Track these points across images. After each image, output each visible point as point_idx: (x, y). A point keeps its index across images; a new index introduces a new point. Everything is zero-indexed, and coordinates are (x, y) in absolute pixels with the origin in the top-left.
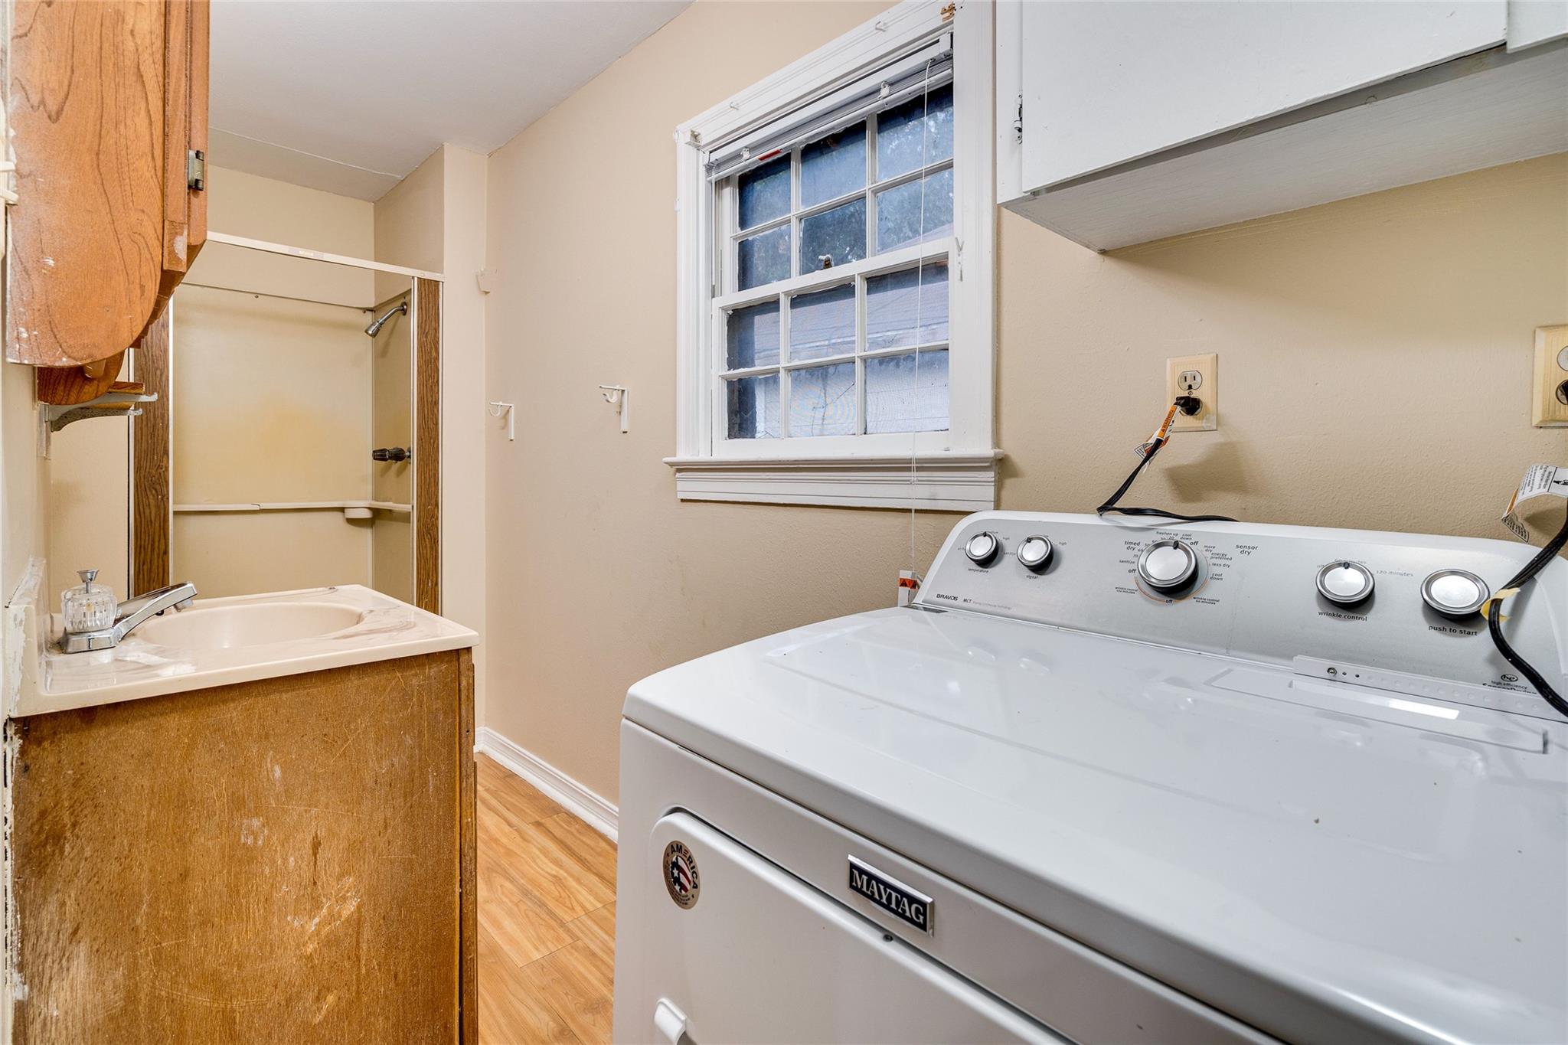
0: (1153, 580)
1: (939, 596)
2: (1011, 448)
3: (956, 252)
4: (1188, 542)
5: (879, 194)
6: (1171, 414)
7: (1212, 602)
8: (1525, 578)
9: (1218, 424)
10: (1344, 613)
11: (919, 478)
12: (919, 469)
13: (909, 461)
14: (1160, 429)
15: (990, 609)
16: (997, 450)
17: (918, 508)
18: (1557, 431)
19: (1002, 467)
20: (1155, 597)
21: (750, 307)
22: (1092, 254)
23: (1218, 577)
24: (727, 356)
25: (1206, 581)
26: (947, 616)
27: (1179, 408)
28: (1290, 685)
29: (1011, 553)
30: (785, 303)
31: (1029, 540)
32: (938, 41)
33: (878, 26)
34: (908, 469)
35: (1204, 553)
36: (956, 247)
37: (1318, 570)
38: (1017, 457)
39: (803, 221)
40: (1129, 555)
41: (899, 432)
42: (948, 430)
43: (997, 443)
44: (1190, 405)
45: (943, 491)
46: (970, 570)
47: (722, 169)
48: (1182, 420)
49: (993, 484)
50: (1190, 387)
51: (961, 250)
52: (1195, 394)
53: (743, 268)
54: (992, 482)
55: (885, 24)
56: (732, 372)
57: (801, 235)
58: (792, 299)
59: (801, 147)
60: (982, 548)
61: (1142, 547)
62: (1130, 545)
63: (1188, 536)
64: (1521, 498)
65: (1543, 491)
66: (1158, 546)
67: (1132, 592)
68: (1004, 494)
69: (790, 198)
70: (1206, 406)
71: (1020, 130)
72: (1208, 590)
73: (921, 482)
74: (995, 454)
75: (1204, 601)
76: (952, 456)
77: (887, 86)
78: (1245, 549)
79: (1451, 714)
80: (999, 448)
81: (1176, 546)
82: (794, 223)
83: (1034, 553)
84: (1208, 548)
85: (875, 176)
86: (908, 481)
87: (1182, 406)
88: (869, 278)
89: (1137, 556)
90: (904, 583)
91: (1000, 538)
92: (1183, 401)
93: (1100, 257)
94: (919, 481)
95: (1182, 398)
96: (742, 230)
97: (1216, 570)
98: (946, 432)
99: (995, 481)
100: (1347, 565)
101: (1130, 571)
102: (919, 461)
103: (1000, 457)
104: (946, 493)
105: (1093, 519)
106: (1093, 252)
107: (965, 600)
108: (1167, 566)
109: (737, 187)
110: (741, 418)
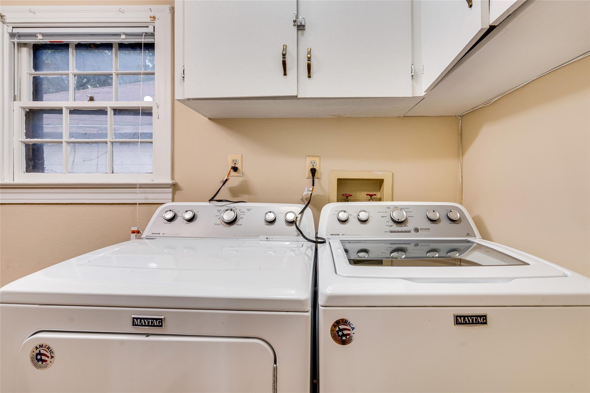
0: (225, 220)
1: (152, 234)
2: (178, 180)
3: (156, 108)
4: (234, 209)
5: (119, 76)
6: (230, 171)
7: (241, 225)
8: (302, 212)
9: (243, 175)
10: (270, 224)
11: (140, 191)
12: (140, 188)
13: (136, 185)
14: (227, 176)
15: (172, 236)
16: (173, 181)
17: (139, 203)
18: (310, 179)
19: (175, 187)
20: (226, 225)
21: (42, 110)
22: (206, 119)
23: (242, 218)
24: (25, 131)
25: (239, 219)
26: (156, 240)
27: (232, 170)
28: (258, 243)
29: (180, 216)
30: (65, 112)
31: (186, 211)
32: (148, 27)
33: (120, 10)
34: (136, 188)
35: (239, 211)
36: (156, 106)
37: (265, 214)
38: (181, 184)
39: (76, 76)
40: (218, 214)
41: (129, 173)
42: (152, 173)
43: (173, 178)
44: (235, 169)
45: (150, 196)
46: (165, 223)
47: (21, 38)
48: (233, 173)
49: (171, 193)
50: (235, 164)
51: (158, 107)
52: (236, 166)
53: (36, 89)
54: (171, 192)
55: (123, 10)
56: (28, 140)
57: (75, 83)
58: (70, 111)
59: (75, 43)
60: (169, 215)
61: (222, 211)
62: (219, 211)
63: (234, 207)
64: (304, 194)
65: (307, 193)
66: (227, 210)
67: (219, 224)
68: (176, 196)
69: (68, 64)
70: (239, 170)
71: (184, 77)
72: (239, 222)
73: (141, 192)
74: (172, 182)
75: (239, 225)
76: (155, 183)
77: (124, 35)
78: (249, 210)
79: (288, 243)
80: (174, 180)
81: (231, 210)
82: (71, 77)
83: (188, 216)
84: (240, 210)
85: (117, 68)
86: (136, 192)
87: (233, 169)
88: (115, 109)
89: (220, 214)
90: (133, 232)
91: (176, 212)
92: (233, 168)
93: (209, 120)
94: (140, 192)
95: (233, 167)
96: (35, 71)
97: (242, 216)
98: (151, 174)
99: (172, 192)
100: (270, 212)
101: (219, 219)
102: (140, 185)
103: (174, 183)
104: (152, 196)
105: (207, 204)
106: (206, 118)
107: (163, 234)
108: (228, 216)
109: (32, 49)
110: (34, 163)
